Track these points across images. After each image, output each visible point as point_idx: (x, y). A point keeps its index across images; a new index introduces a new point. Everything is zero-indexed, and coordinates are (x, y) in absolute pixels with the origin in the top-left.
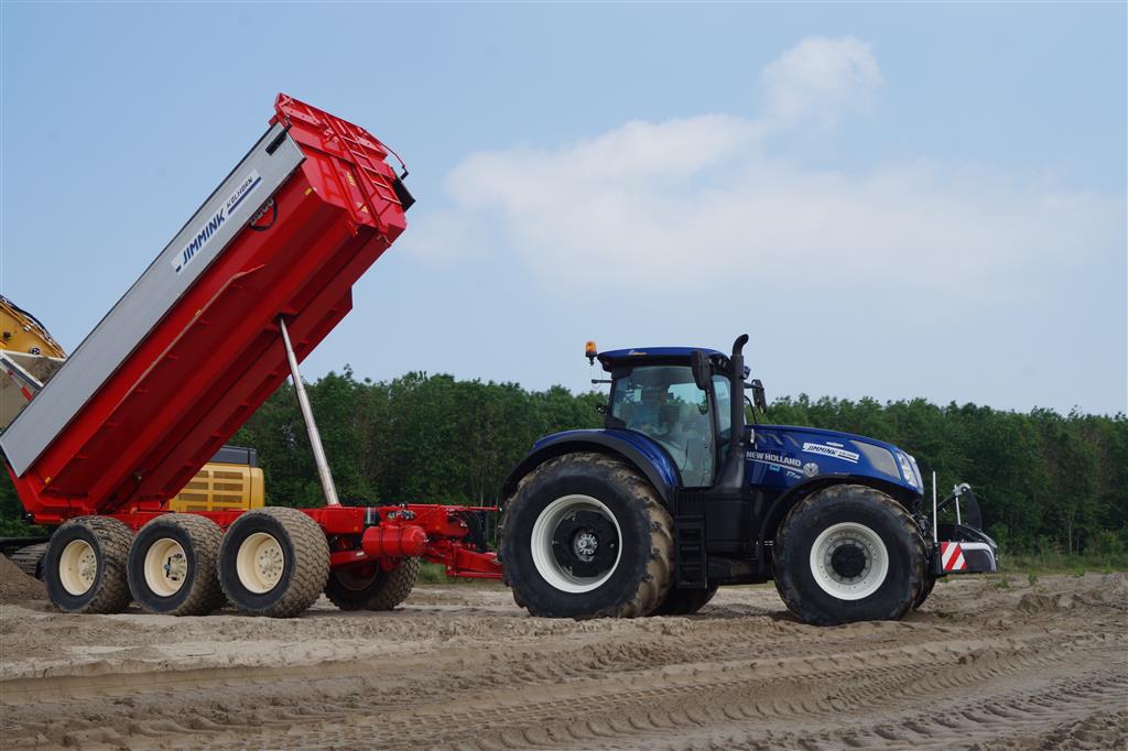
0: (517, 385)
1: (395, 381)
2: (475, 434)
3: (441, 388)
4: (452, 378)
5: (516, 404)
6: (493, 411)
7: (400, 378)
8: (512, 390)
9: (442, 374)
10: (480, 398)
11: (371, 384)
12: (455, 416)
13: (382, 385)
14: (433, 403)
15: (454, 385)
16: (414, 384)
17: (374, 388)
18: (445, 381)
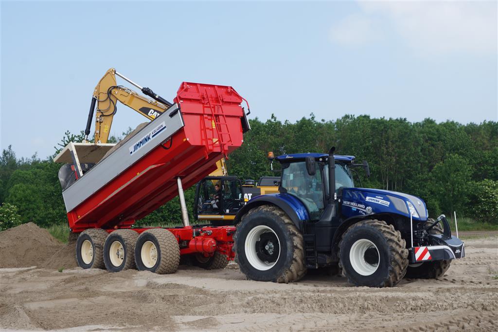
0: (405, 119)
1: (338, 120)
2: (382, 148)
3: (363, 123)
4: (368, 117)
5: (404, 130)
6: (392, 135)
7: (341, 118)
8: (402, 122)
9: (363, 115)
10: (385, 128)
11: (325, 122)
12: (371, 138)
13: (331, 122)
14: (359, 132)
15: (370, 121)
16: (348, 122)
17: (327, 124)
18: (365, 119)
